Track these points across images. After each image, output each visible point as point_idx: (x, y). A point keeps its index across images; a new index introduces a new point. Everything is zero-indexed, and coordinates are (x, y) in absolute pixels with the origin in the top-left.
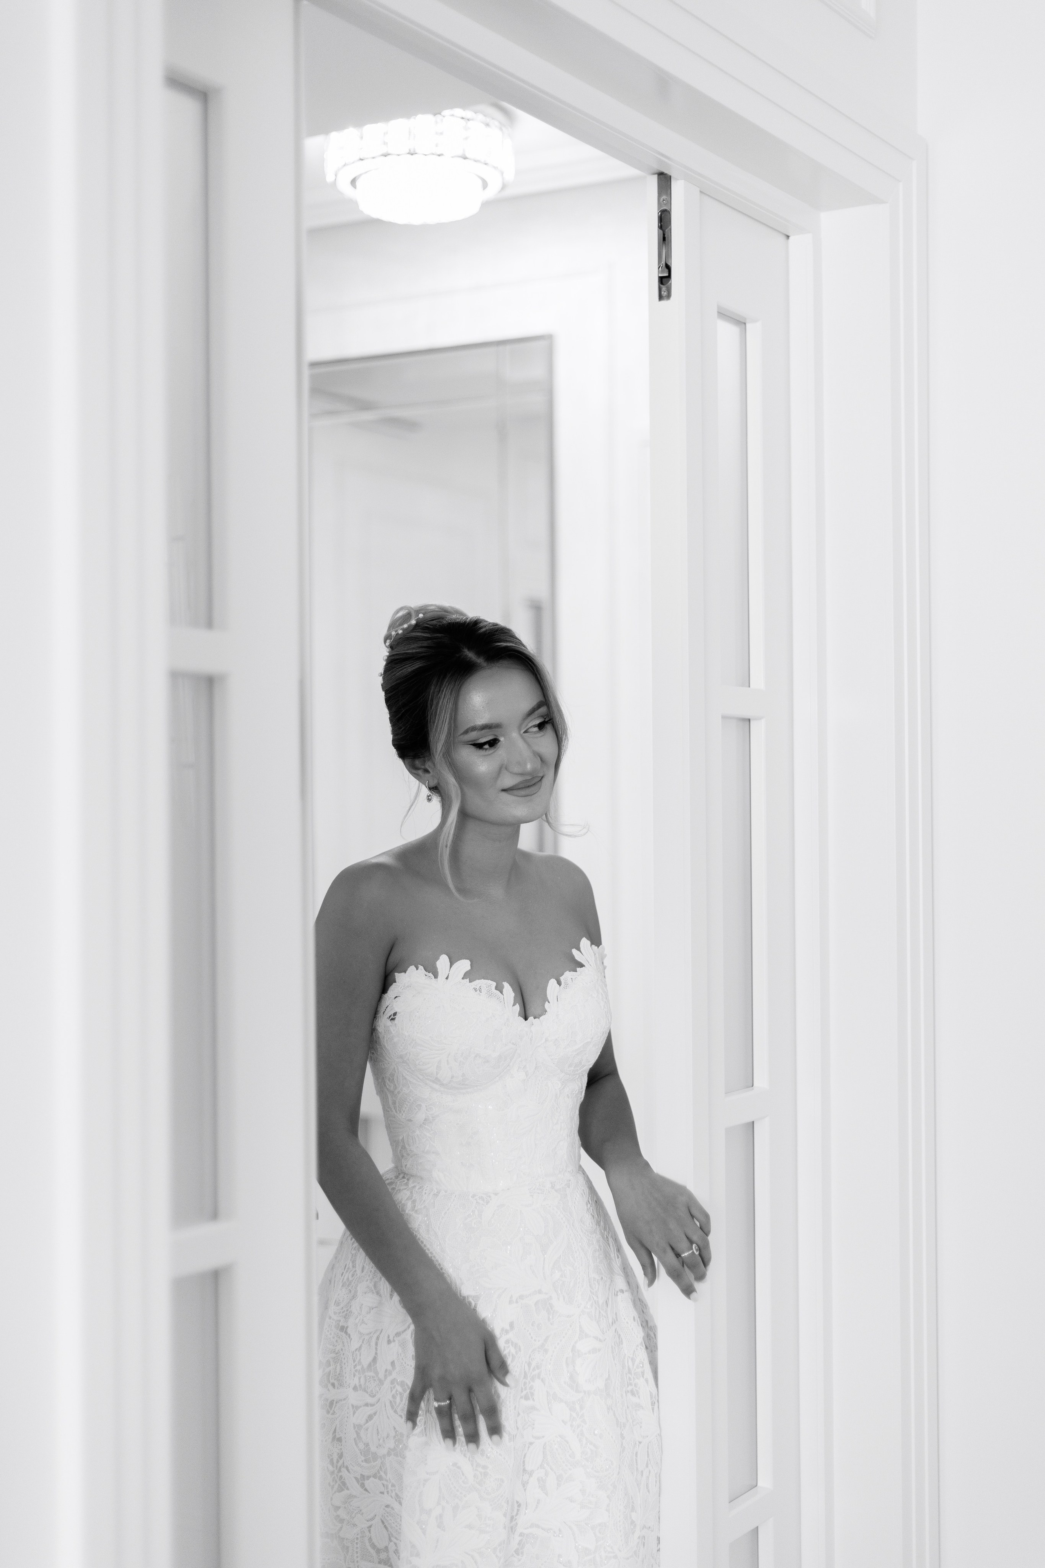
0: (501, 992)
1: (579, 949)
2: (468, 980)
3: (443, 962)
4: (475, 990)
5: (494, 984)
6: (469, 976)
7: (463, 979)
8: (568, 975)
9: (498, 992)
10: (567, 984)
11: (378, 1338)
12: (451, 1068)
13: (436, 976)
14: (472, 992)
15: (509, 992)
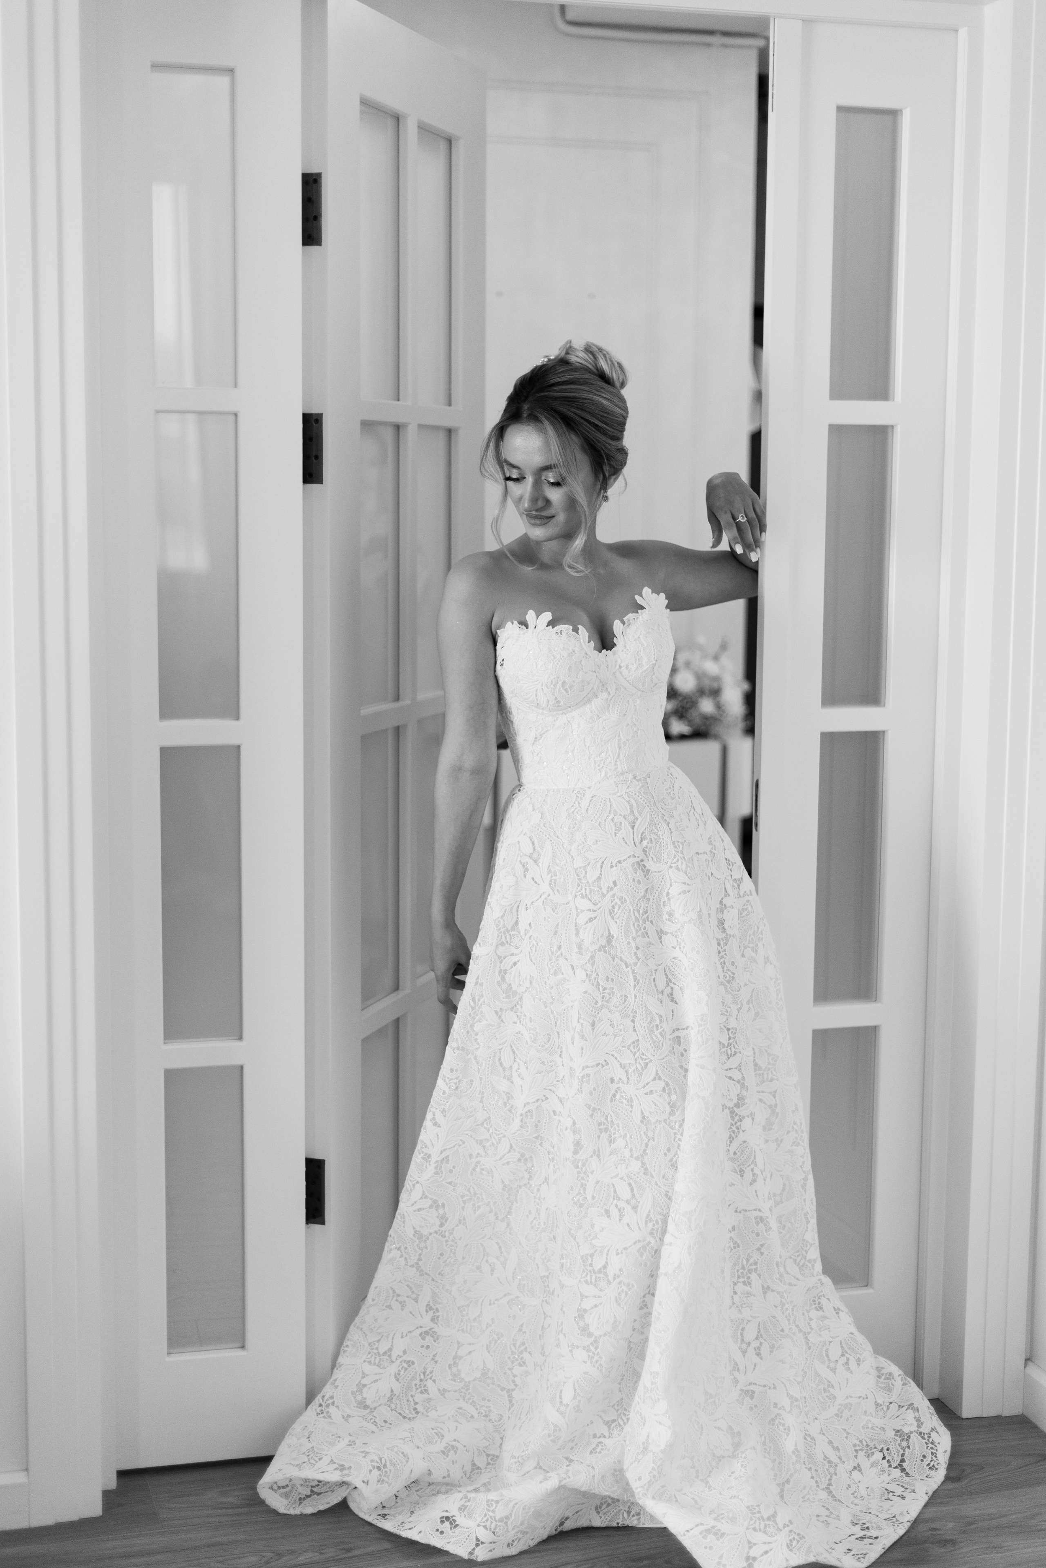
0: (578, 633)
1: (641, 595)
2: (551, 626)
3: (531, 616)
4: (558, 633)
5: (571, 627)
6: (552, 623)
7: (547, 626)
8: (631, 616)
9: (575, 633)
10: (631, 623)
11: (518, 907)
12: (545, 694)
13: (527, 627)
14: (554, 635)
15: (584, 633)
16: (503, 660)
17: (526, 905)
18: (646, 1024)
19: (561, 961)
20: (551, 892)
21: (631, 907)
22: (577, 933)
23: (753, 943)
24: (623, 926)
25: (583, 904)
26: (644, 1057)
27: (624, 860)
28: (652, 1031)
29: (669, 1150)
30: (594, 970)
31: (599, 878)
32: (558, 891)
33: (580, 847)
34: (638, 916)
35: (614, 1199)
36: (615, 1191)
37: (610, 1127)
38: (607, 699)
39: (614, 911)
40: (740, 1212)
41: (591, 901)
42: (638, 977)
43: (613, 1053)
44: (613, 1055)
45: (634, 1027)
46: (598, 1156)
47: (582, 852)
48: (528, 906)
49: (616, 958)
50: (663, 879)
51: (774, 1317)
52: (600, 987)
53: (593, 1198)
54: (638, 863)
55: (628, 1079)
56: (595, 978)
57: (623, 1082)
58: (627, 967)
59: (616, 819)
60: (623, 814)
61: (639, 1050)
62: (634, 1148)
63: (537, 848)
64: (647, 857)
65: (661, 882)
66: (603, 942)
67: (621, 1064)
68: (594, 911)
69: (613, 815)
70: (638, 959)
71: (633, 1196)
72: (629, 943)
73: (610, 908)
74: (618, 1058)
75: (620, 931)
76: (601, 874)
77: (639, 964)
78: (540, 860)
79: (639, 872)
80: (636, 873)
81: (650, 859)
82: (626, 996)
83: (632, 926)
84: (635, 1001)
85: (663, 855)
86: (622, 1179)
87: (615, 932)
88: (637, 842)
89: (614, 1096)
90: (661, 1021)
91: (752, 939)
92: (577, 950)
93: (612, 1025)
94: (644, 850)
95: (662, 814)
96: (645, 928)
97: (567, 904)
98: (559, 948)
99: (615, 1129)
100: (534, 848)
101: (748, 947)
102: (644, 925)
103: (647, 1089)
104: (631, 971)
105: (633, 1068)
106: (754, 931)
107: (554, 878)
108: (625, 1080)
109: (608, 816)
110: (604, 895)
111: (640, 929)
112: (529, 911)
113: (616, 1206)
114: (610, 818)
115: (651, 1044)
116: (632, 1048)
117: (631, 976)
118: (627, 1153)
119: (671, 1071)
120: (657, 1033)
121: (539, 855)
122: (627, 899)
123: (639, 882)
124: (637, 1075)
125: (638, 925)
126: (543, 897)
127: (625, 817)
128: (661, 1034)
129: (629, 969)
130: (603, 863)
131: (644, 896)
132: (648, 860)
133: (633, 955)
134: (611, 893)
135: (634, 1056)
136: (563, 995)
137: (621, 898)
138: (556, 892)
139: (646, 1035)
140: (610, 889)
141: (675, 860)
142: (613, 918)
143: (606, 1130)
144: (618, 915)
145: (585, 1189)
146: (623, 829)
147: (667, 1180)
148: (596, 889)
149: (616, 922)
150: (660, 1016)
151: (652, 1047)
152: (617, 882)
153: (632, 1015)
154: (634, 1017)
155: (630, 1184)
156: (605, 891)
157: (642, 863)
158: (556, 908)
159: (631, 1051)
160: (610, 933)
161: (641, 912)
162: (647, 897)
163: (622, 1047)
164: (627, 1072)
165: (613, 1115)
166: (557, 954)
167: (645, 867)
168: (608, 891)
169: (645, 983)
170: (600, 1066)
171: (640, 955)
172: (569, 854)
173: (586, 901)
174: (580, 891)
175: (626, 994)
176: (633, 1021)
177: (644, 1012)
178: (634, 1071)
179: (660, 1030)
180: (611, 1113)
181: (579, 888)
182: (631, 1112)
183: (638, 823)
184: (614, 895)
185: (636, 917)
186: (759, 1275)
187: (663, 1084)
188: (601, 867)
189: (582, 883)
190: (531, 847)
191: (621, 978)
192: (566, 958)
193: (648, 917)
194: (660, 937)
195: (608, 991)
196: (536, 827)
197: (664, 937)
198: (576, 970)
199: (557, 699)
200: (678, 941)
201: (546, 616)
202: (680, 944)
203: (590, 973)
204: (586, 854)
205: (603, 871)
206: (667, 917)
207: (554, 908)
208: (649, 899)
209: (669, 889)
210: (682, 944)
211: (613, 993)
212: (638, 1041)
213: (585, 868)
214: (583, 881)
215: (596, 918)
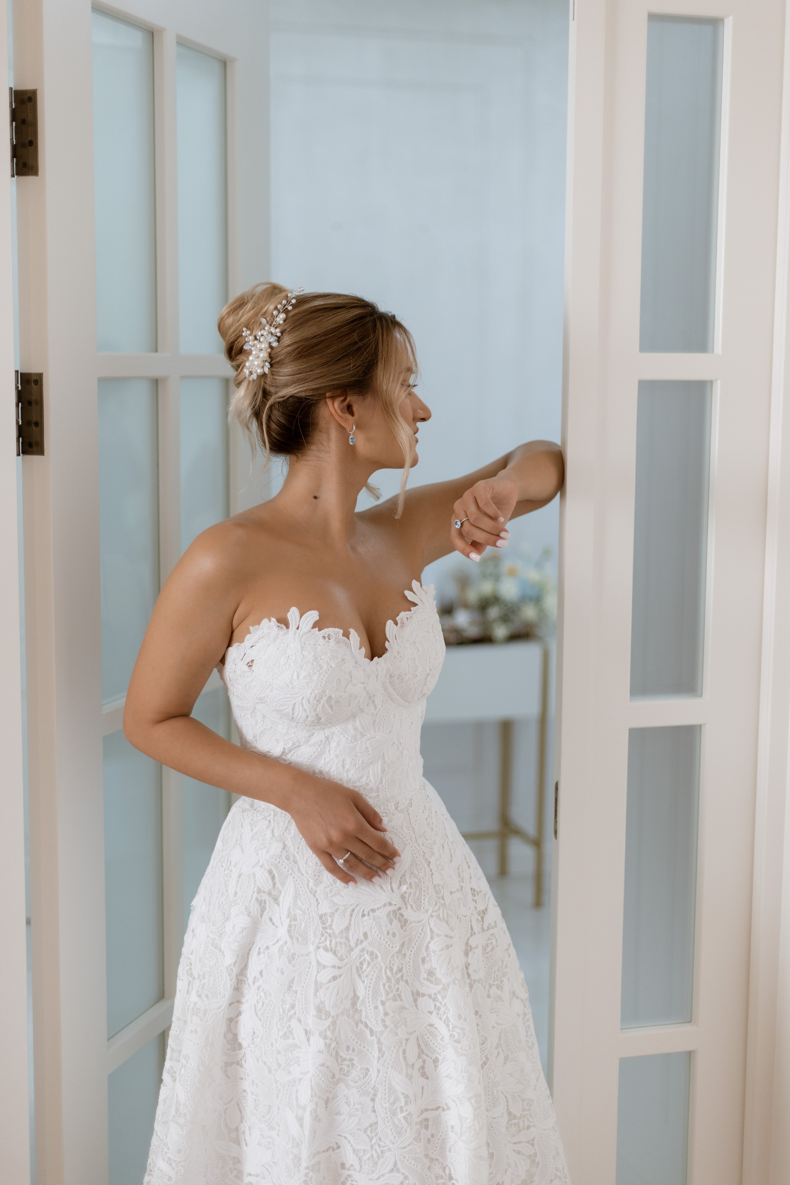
1: (410, 590)
2: (317, 629)
3: (293, 614)
4: (324, 637)
5: (342, 631)
6: (319, 625)
7: (313, 628)
8: (403, 615)
9: (345, 638)
10: (403, 623)
13: (287, 626)
14: (321, 639)
15: (355, 637)
16: (252, 661)
17: (260, 949)
18: (387, 1105)
19: (294, 1023)
20: (288, 939)
21: (382, 964)
22: (317, 990)
23: (497, 980)
24: (372, 987)
25: (327, 958)
26: (382, 1144)
27: (378, 909)
28: (394, 1114)
30: (334, 1039)
31: (347, 929)
32: (297, 939)
34: (390, 975)
38: (373, 713)
39: (362, 968)
41: (337, 956)
42: (384, 1049)
43: (346, 1135)
44: (346, 1138)
45: (374, 1107)
47: (329, 895)
48: (262, 950)
49: (360, 1024)
50: (422, 930)
52: (339, 1058)
54: (394, 912)
55: (361, 1166)
57: (355, 1170)
58: (372, 1035)
61: (376, 1135)
63: (278, 885)
64: (406, 904)
65: (421, 934)
67: (354, 1150)
68: (339, 968)
70: (386, 1027)
72: (376, 1007)
73: (358, 964)
74: (352, 1142)
75: (367, 992)
76: (350, 924)
78: (281, 899)
79: (395, 922)
80: (391, 924)
81: (409, 907)
82: (367, 1069)
83: (381, 987)
84: (378, 1076)
85: (423, 901)
87: (361, 992)
90: (406, 1103)
91: (497, 975)
92: (315, 1013)
93: (349, 1103)
94: (403, 897)
95: (423, 852)
96: (398, 990)
98: (293, 1007)
100: (274, 884)
101: (494, 985)
102: (397, 986)
104: (375, 1041)
105: (368, 1155)
106: (499, 966)
107: (293, 923)
108: (357, 1167)
110: (352, 950)
111: (392, 991)
112: (261, 955)
115: (391, 1130)
116: (368, 1132)
117: (376, 1046)
119: (413, 1163)
122: (379, 955)
123: (394, 935)
125: (390, 987)
128: (405, 1119)
129: (374, 1037)
130: (353, 910)
131: (400, 951)
132: (407, 908)
133: (380, 1022)
134: (360, 947)
135: (371, 1141)
136: (291, 1064)
137: (372, 954)
139: (387, 1118)
140: (358, 942)
141: (436, 908)
142: (360, 976)
144: (367, 972)
148: (343, 941)
149: (364, 982)
150: (407, 1097)
151: (393, 1133)
152: (369, 934)
153: (372, 1092)
154: (375, 1095)
156: (353, 944)
157: (400, 912)
159: (367, 1135)
160: (355, 994)
161: (395, 970)
162: (403, 952)
163: (358, 1130)
164: (360, 1160)
166: (290, 1014)
167: (402, 917)
168: (357, 945)
169: (391, 1055)
170: (331, 1149)
171: (388, 1023)
172: (314, 895)
173: (330, 955)
174: (323, 942)
175: (368, 1067)
176: (373, 1100)
178: (369, 1159)
179: (404, 1114)
181: (323, 939)
184: (363, 950)
187: (401, 1178)
188: (351, 915)
189: (327, 933)
190: (270, 882)
191: (364, 1047)
192: (300, 1021)
193: (402, 976)
194: (415, 1000)
195: (346, 1063)
196: (276, 860)
197: (420, 999)
198: (311, 1037)
199: (317, 715)
200: (435, 1005)
201: (313, 616)
202: (439, 1009)
203: (328, 1041)
204: (334, 899)
205: (353, 920)
206: (426, 976)
207: (292, 958)
208: (405, 955)
209: (429, 943)
210: (443, 1009)
211: (353, 1065)
212: (376, 1123)
213: (332, 915)
214: (329, 931)
215: (340, 976)
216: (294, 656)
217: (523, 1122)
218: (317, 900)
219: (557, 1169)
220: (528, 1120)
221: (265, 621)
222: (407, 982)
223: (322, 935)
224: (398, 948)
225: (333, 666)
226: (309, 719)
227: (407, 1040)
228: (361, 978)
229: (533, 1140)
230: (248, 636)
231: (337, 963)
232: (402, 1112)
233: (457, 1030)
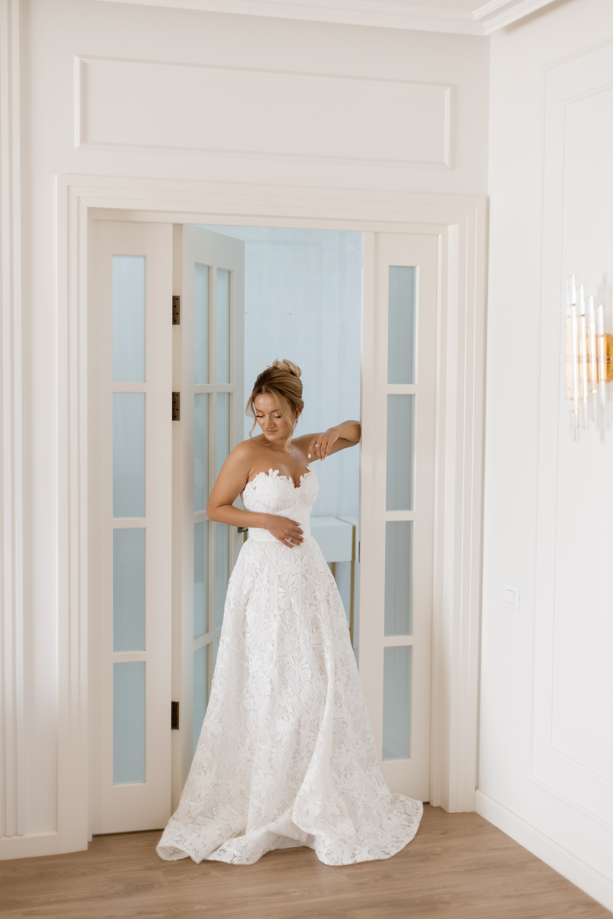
0: (288, 480)
1: (308, 466)
2: (278, 476)
3: (271, 471)
4: (281, 479)
5: (287, 477)
6: (279, 475)
8: (306, 474)
10: (306, 477)
11: (254, 590)
12: (274, 503)
13: (268, 475)
14: (280, 480)
15: (291, 480)
16: (255, 487)
17: (257, 589)
18: (303, 641)
20: (268, 585)
21: (300, 593)
22: (278, 601)
24: (297, 600)
25: (281, 590)
26: (302, 654)
27: (298, 574)
28: (306, 644)
29: (309, 692)
30: (284, 618)
31: (287, 580)
32: (270, 584)
33: (280, 567)
34: (303, 596)
35: (286, 712)
36: (286, 708)
37: (286, 683)
39: (293, 594)
40: (336, 719)
41: (284, 589)
44: (289, 653)
45: (299, 641)
46: (281, 694)
47: (281, 569)
48: (258, 590)
49: (293, 613)
50: (312, 582)
51: (351, 762)
52: (286, 624)
53: (277, 712)
54: (303, 575)
55: (295, 663)
56: (284, 620)
58: (297, 617)
59: (295, 557)
60: (298, 555)
61: (300, 651)
62: (295, 691)
63: (263, 566)
66: (288, 606)
67: (292, 656)
68: (285, 593)
69: (294, 555)
70: (302, 614)
71: (294, 711)
72: (298, 607)
73: (292, 592)
74: (292, 654)
75: (295, 602)
76: (288, 578)
77: (302, 616)
78: (264, 571)
79: (304, 578)
80: (302, 579)
81: (308, 574)
82: (296, 629)
83: (300, 600)
85: (311, 573)
86: (289, 704)
87: (293, 602)
88: (303, 566)
89: (288, 669)
90: (310, 640)
92: (277, 608)
93: (290, 640)
94: (306, 570)
95: (312, 556)
96: (305, 601)
97: (274, 589)
98: (269, 607)
99: (288, 683)
100: (261, 566)
103: (302, 667)
104: (298, 619)
107: (269, 579)
108: (293, 663)
109: (292, 555)
112: (258, 592)
113: (287, 715)
114: (293, 556)
118: (292, 693)
120: (308, 644)
121: (263, 569)
122: (299, 589)
123: (303, 583)
124: (299, 661)
125: (303, 600)
126: (264, 586)
127: (299, 556)
128: (309, 645)
129: (298, 617)
130: (289, 574)
131: (305, 589)
133: (300, 612)
134: (292, 586)
136: (269, 627)
137: (296, 589)
138: (270, 585)
143: (284, 683)
145: (274, 708)
146: (298, 561)
147: (308, 705)
148: (286, 584)
149: (294, 598)
150: (310, 637)
152: (295, 582)
153: (298, 636)
155: (292, 706)
156: (290, 586)
158: (269, 591)
160: (291, 603)
161: (304, 594)
162: (306, 589)
165: (287, 678)
166: (269, 610)
167: (306, 577)
168: (291, 586)
170: (284, 657)
172: (276, 569)
173: (282, 589)
174: (279, 585)
176: (298, 639)
177: (303, 635)
178: (298, 660)
179: (309, 643)
180: (287, 676)
182: (295, 676)
183: (303, 559)
184: (293, 587)
185: (302, 597)
186: (345, 745)
187: (309, 666)
188: (289, 576)
189: (280, 581)
190: (260, 565)
191: (295, 621)
192: (272, 612)
193: (306, 597)
194: (310, 606)
195: (289, 626)
196: (262, 557)
197: (312, 606)
198: (276, 617)
199: (278, 505)
200: (316, 608)
201: (277, 472)
202: (318, 610)
203: (282, 618)
204: (283, 570)
205: (289, 577)
206: (314, 598)
207: (268, 591)
208: (307, 590)
209: (314, 587)
210: (319, 610)
211: (291, 627)
212: (300, 647)
213: (282, 575)
214: (281, 581)
215: (286, 596)
216: (271, 485)
217: (345, 662)
218: (277, 570)
219: (358, 682)
220: (347, 662)
221: (261, 473)
222: (308, 599)
223: (279, 582)
224: (305, 587)
225: (284, 488)
226: (275, 507)
227: (308, 619)
228: (293, 597)
229: (349, 670)
230: (255, 478)
231: (285, 591)
232: (308, 643)
233: (324, 616)
